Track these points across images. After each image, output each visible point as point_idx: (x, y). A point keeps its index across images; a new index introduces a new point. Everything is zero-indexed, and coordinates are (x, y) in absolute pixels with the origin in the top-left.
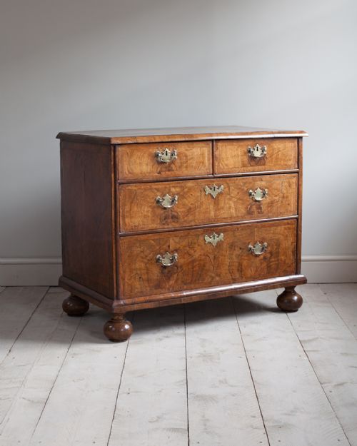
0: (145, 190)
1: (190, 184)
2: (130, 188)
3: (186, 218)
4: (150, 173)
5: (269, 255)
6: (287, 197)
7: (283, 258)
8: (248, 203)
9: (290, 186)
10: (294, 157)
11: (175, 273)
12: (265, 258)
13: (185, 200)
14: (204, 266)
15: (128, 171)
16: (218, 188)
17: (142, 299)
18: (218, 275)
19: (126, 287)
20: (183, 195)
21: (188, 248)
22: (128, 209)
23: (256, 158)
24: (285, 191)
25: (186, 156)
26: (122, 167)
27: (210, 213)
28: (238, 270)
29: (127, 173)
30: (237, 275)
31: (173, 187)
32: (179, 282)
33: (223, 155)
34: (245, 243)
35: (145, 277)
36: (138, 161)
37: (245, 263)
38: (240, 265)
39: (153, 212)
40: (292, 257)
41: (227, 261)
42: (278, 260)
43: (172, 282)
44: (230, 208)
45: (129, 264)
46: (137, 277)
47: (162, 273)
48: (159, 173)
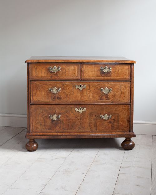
0: (44, 84)
1: (67, 83)
2: (36, 83)
3: (65, 99)
4: (46, 77)
5: (113, 121)
6: (124, 93)
7: (121, 123)
8: (100, 94)
9: (125, 88)
10: (129, 73)
11: (59, 124)
12: (110, 122)
13: (65, 90)
14: (75, 122)
15: (35, 75)
16: (83, 86)
17: (41, 134)
18: (83, 127)
19: (34, 127)
20: (63, 88)
21: (66, 113)
22: (35, 93)
23: (105, 73)
24: (122, 90)
25: (65, 70)
26: (32, 73)
27: (78, 98)
28: (94, 126)
29: (34, 76)
30: (94, 129)
31: (58, 84)
32: (61, 128)
33: (86, 71)
34: (98, 114)
35: (43, 124)
36: (40, 71)
37: (98, 123)
38: (96, 124)
39: (48, 94)
40: (127, 123)
41: (88, 121)
42: (118, 124)
43: (57, 128)
44: (90, 96)
45: (35, 117)
46: (39, 124)
47: (52, 123)
48: (51, 77)
